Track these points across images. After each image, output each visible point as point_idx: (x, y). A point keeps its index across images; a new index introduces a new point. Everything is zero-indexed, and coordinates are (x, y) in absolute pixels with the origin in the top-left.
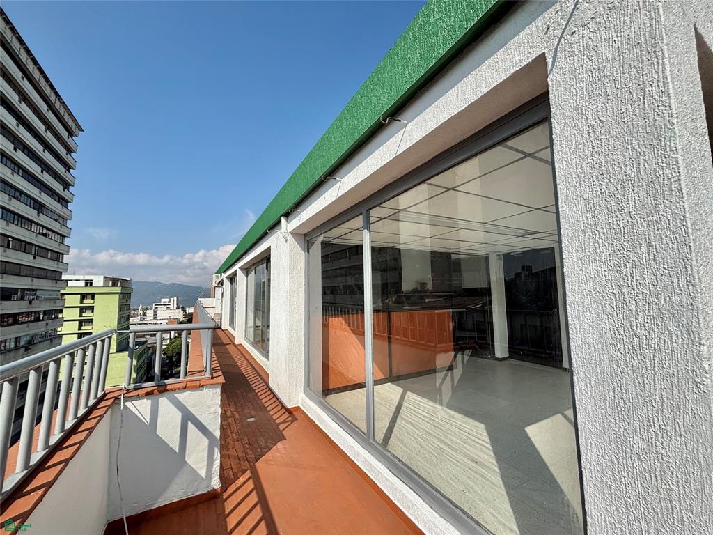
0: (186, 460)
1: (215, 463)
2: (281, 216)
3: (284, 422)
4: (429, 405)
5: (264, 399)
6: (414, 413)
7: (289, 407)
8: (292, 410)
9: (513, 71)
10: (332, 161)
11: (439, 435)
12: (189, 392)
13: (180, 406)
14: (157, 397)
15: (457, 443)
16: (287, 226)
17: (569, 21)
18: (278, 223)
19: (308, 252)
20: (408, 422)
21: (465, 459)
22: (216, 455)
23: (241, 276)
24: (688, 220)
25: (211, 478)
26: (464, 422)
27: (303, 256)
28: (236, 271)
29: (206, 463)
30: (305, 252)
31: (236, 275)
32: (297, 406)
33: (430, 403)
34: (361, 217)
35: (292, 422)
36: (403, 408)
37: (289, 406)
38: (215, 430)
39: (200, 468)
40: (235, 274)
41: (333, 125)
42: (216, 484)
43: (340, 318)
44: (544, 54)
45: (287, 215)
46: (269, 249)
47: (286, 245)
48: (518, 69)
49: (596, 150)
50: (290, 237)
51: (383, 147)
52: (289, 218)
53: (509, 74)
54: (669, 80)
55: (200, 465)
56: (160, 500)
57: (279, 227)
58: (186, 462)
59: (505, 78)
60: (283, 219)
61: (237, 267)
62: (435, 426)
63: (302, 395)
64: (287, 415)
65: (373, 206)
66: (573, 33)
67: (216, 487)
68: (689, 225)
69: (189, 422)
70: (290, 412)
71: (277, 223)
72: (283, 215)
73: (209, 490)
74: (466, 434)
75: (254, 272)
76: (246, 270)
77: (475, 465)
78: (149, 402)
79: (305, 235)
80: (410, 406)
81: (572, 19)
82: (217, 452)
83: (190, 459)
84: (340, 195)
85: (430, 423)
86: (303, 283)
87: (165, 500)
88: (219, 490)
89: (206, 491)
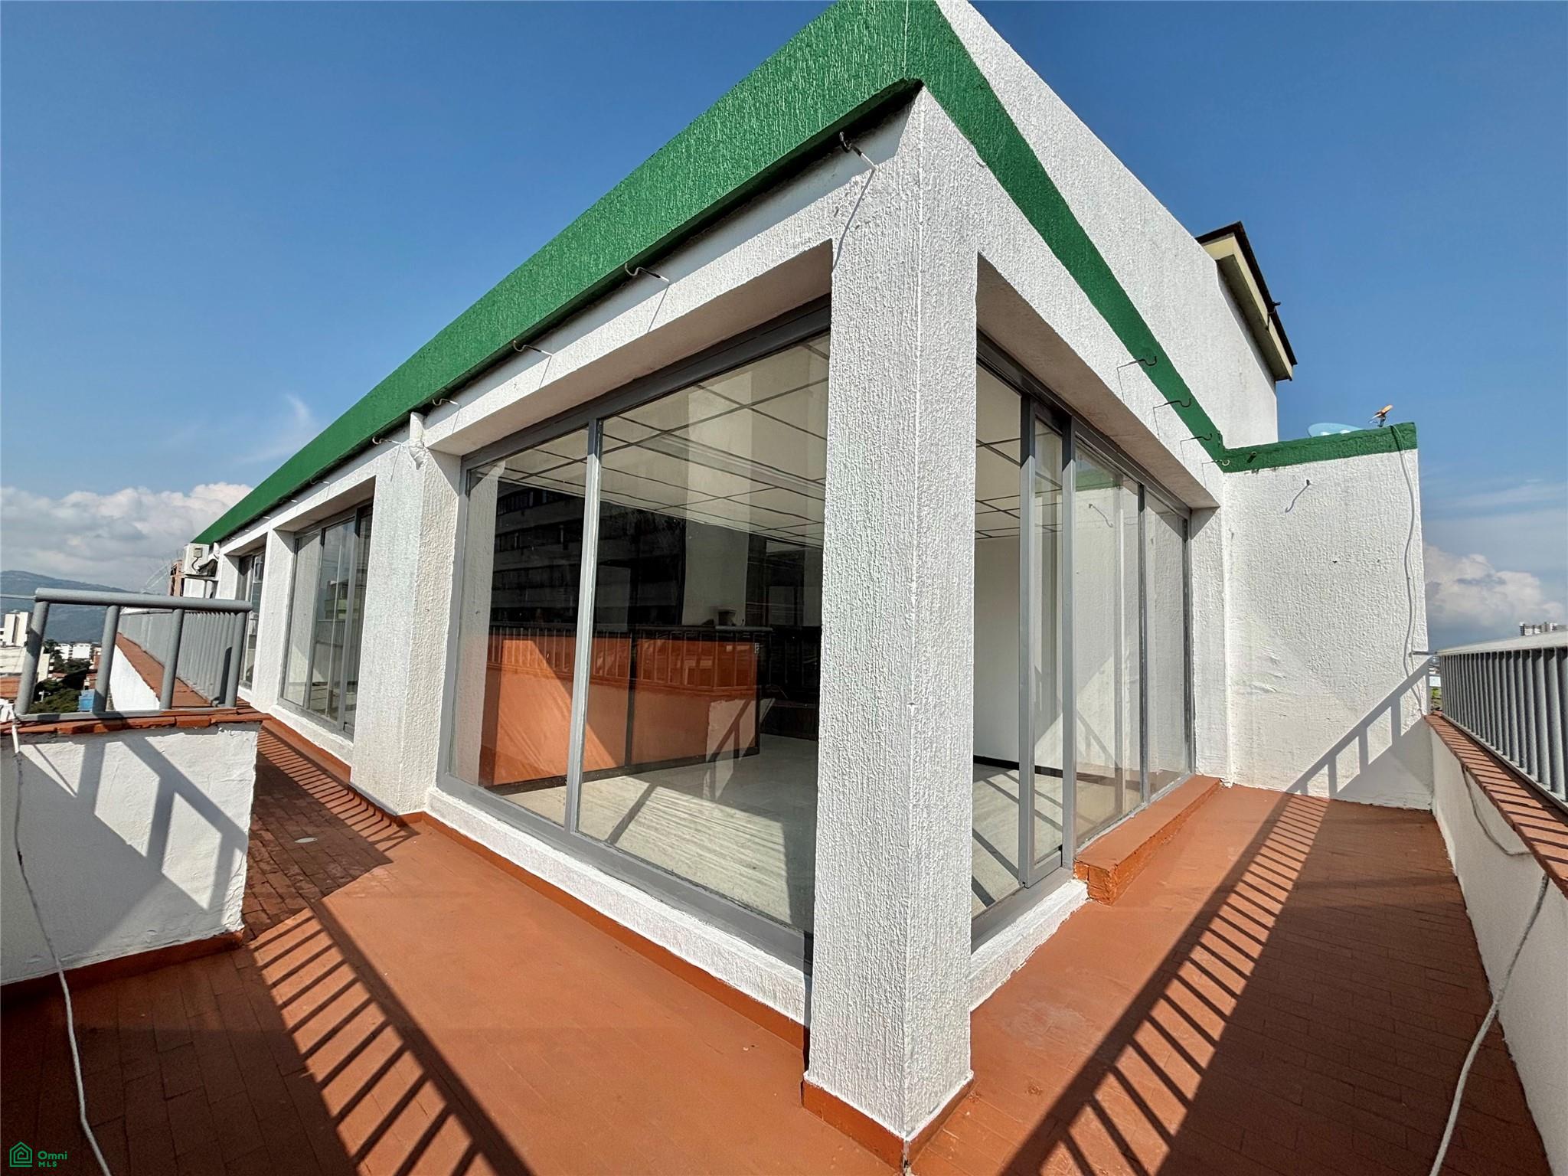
0: (164, 872)
1: (234, 881)
2: (410, 412)
3: (388, 838)
4: (695, 803)
5: (337, 806)
6: (662, 814)
7: (401, 814)
8: (405, 819)
9: (802, 249)
10: (537, 318)
11: (702, 840)
12: (182, 735)
13: (156, 761)
14: (101, 740)
15: (728, 848)
16: (421, 434)
17: (855, 210)
18: (403, 424)
19: (468, 493)
20: (649, 827)
21: (737, 866)
22: (236, 866)
23: (278, 553)
24: (916, 457)
25: (221, 910)
26: (749, 822)
27: (454, 502)
28: (265, 536)
29: (211, 879)
30: (459, 494)
31: (264, 546)
32: (418, 810)
33: (696, 800)
34: (585, 432)
35: (406, 838)
36: (643, 810)
37: (401, 812)
38: (240, 815)
39: (197, 891)
40: (260, 545)
41: (544, 250)
42: (232, 921)
43: (530, 642)
44: (831, 240)
45: (426, 410)
46: (371, 483)
47: (416, 473)
48: (806, 249)
49: (863, 372)
50: (427, 458)
51: (630, 313)
52: (430, 419)
53: (797, 252)
54: (919, 310)
55: (196, 884)
56: (95, 952)
57: (402, 435)
58: (163, 876)
59: (794, 256)
60: (414, 418)
61: (268, 527)
62: (696, 830)
63: (432, 789)
64: (395, 828)
65: (608, 413)
66: (858, 226)
67: (233, 929)
68: (916, 463)
69: (177, 797)
70: (401, 822)
71: (401, 425)
72: (416, 410)
73: (217, 933)
74: (748, 836)
75: (319, 538)
76: (296, 537)
77: (751, 871)
78: (81, 748)
79: (464, 458)
80: (658, 806)
81: (858, 210)
82: (240, 861)
83: (175, 869)
84: (546, 383)
85: (690, 828)
86: (452, 559)
87: (109, 952)
88: (240, 935)
89: (211, 935)
